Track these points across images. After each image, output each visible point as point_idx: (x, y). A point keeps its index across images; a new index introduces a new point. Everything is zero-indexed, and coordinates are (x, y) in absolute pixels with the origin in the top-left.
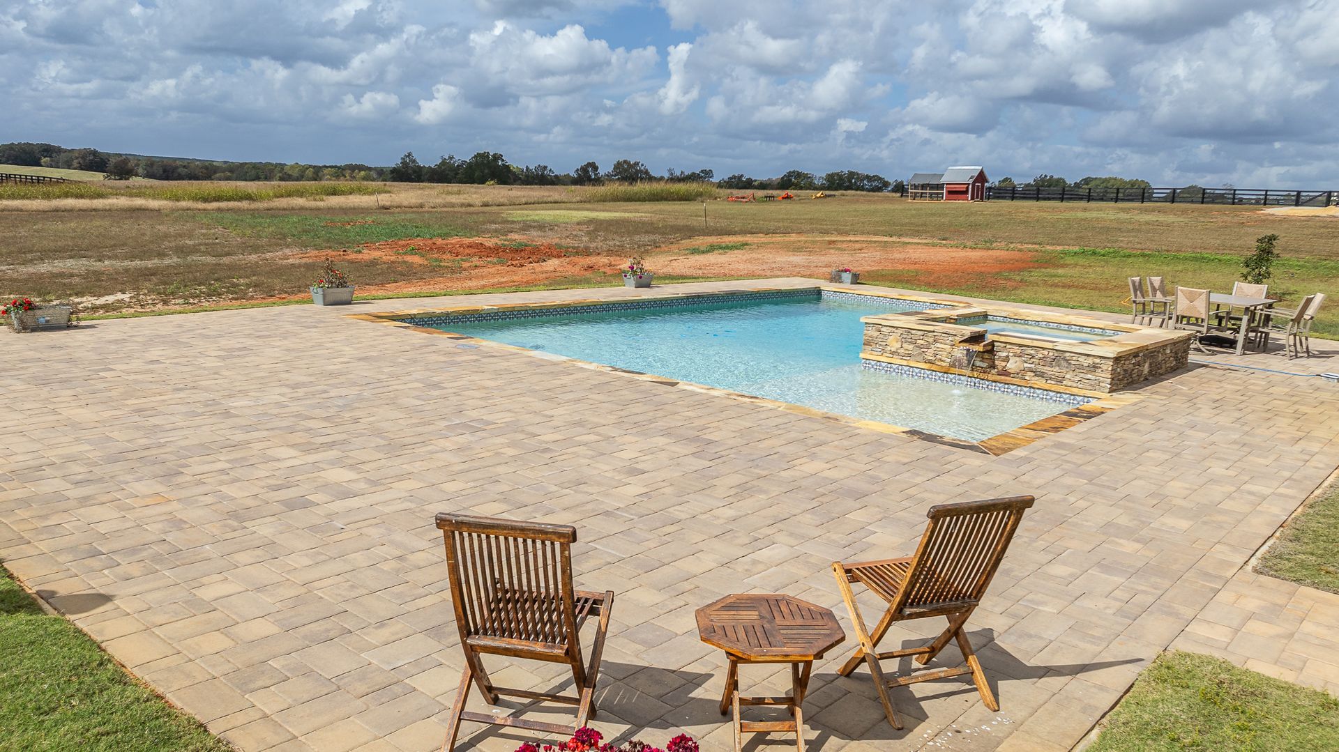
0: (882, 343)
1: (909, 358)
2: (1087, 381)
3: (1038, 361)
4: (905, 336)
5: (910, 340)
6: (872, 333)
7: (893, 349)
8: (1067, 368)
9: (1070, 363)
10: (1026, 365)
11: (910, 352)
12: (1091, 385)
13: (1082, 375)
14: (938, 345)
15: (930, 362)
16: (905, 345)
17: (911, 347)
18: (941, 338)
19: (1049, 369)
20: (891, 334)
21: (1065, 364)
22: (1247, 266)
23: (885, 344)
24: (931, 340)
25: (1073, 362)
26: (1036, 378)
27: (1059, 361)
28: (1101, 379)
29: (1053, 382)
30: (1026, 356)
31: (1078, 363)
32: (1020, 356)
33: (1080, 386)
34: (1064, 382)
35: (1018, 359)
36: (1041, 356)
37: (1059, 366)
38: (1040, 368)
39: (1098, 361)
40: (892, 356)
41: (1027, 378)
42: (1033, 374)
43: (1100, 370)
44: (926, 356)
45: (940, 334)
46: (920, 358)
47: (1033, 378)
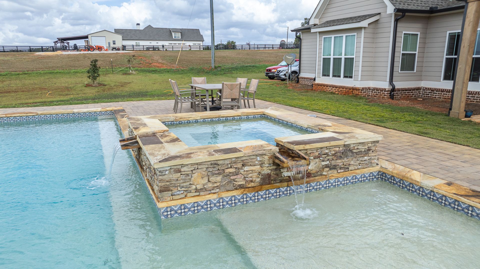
0: (185, 184)
1: (218, 190)
2: (363, 162)
3: (331, 157)
4: (211, 170)
5: (217, 172)
6: (171, 176)
7: (199, 187)
8: (352, 156)
9: (353, 153)
10: (324, 163)
11: (218, 184)
12: (367, 164)
13: (361, 159)
14: (246, 168)
15: (241, 187)
16: (213, 179)
17: (219, 178)
18: (250, 160)
19: (340, 161)
20: (194, 172)
21: (350, 154)
22: (89, 73)
23: (188, 183)
24: (239, 165)
25: (354, 151)
26: (330, 172)
27: (346, 152)
28: (372, 157)
29: (342, 171)
30: (323, 156)
31: (358, 151)
32: (319, 157)
33: (359, 167)
34: (350, 168)
35: (317, 160)
36: (334, 152)
37: (346, 157)
38: (333, 163)
39: (370, 145)
40: (198, 194)
41: (324, 173)
42: (328, 169)
43: (371, 151)
44: (235, 183)
45: (247, 158)
46: (231, 187)
47: (329, 172)
